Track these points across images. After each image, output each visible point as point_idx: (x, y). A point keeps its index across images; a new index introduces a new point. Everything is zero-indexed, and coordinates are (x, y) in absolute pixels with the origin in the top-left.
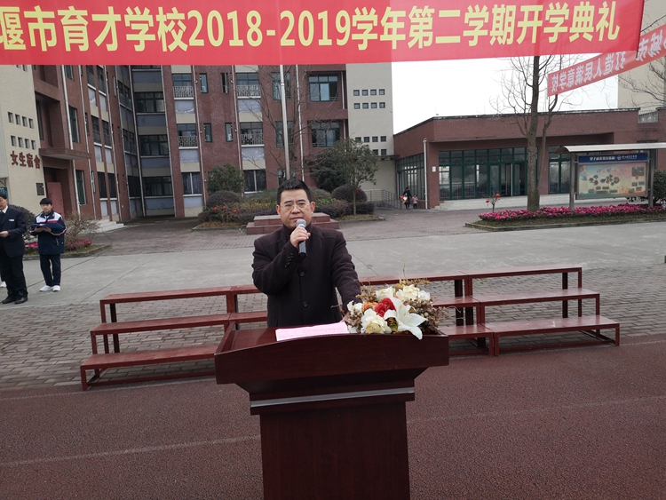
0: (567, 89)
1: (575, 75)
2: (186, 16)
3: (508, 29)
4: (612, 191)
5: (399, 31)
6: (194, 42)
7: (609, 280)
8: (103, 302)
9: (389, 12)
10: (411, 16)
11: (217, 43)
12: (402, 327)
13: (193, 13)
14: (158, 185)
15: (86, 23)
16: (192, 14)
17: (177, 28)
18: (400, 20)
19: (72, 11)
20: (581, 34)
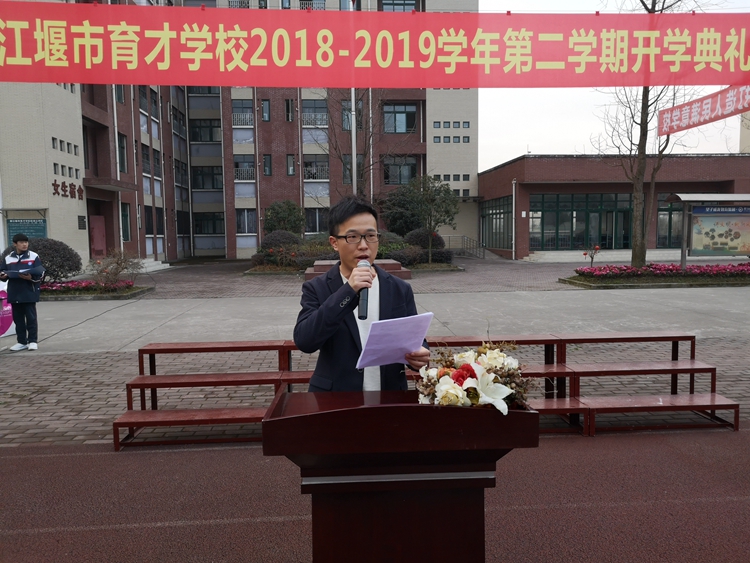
0: (680, 129)
1: (691, 113)
2: (249, 34)
3: (620, 56)
4: (731, 248)
5: (493, 55)
6: (256, 61)
7: (727, 352)
8: (142, 352)
9: (480, 34)
10: (506, 38)
11: (281, 63)
12: (484, 399)
14: (209, 222)
15: (137, 39)
16: (256, 32)
17: (237, 47)
18: (493, 42)
19: (123, 26)
20: (708, 64)
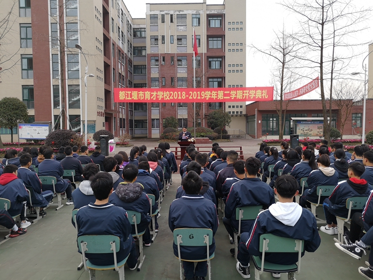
5: (216, 96)
6: (171, 98)
9: (213, 92)
10: (218, 93)
11: (176, 98)
13: (172, 92)
14: (141, 124)
15: (150, 94)
17: (168, 95)
19: (147, 92)
20: (259, 97)
